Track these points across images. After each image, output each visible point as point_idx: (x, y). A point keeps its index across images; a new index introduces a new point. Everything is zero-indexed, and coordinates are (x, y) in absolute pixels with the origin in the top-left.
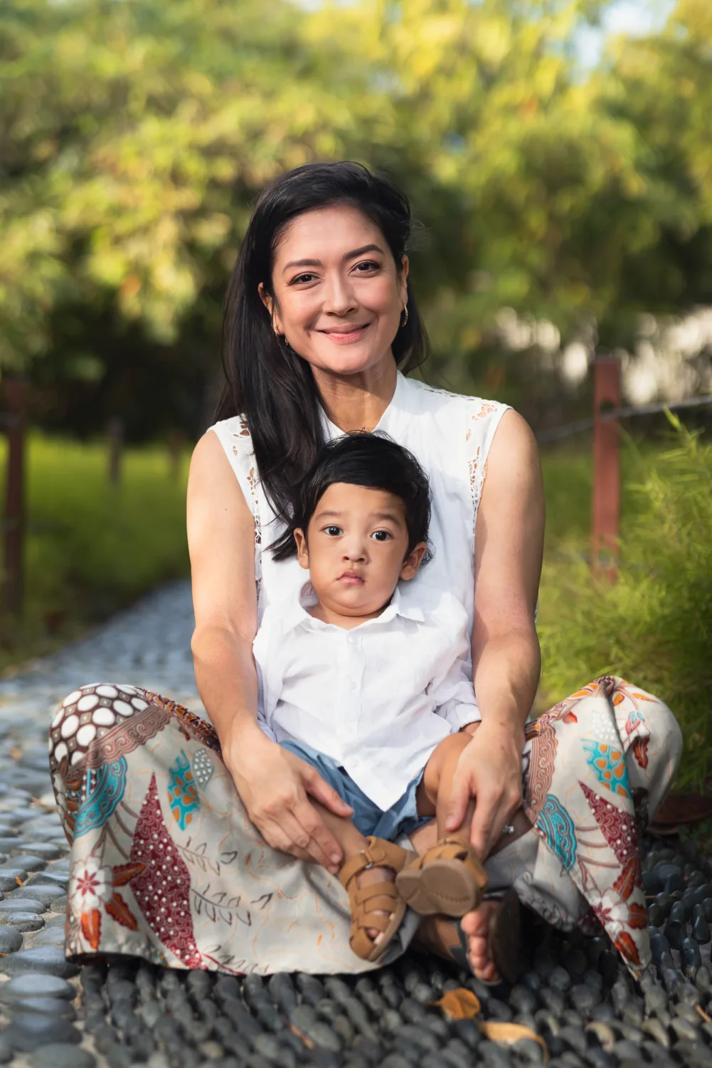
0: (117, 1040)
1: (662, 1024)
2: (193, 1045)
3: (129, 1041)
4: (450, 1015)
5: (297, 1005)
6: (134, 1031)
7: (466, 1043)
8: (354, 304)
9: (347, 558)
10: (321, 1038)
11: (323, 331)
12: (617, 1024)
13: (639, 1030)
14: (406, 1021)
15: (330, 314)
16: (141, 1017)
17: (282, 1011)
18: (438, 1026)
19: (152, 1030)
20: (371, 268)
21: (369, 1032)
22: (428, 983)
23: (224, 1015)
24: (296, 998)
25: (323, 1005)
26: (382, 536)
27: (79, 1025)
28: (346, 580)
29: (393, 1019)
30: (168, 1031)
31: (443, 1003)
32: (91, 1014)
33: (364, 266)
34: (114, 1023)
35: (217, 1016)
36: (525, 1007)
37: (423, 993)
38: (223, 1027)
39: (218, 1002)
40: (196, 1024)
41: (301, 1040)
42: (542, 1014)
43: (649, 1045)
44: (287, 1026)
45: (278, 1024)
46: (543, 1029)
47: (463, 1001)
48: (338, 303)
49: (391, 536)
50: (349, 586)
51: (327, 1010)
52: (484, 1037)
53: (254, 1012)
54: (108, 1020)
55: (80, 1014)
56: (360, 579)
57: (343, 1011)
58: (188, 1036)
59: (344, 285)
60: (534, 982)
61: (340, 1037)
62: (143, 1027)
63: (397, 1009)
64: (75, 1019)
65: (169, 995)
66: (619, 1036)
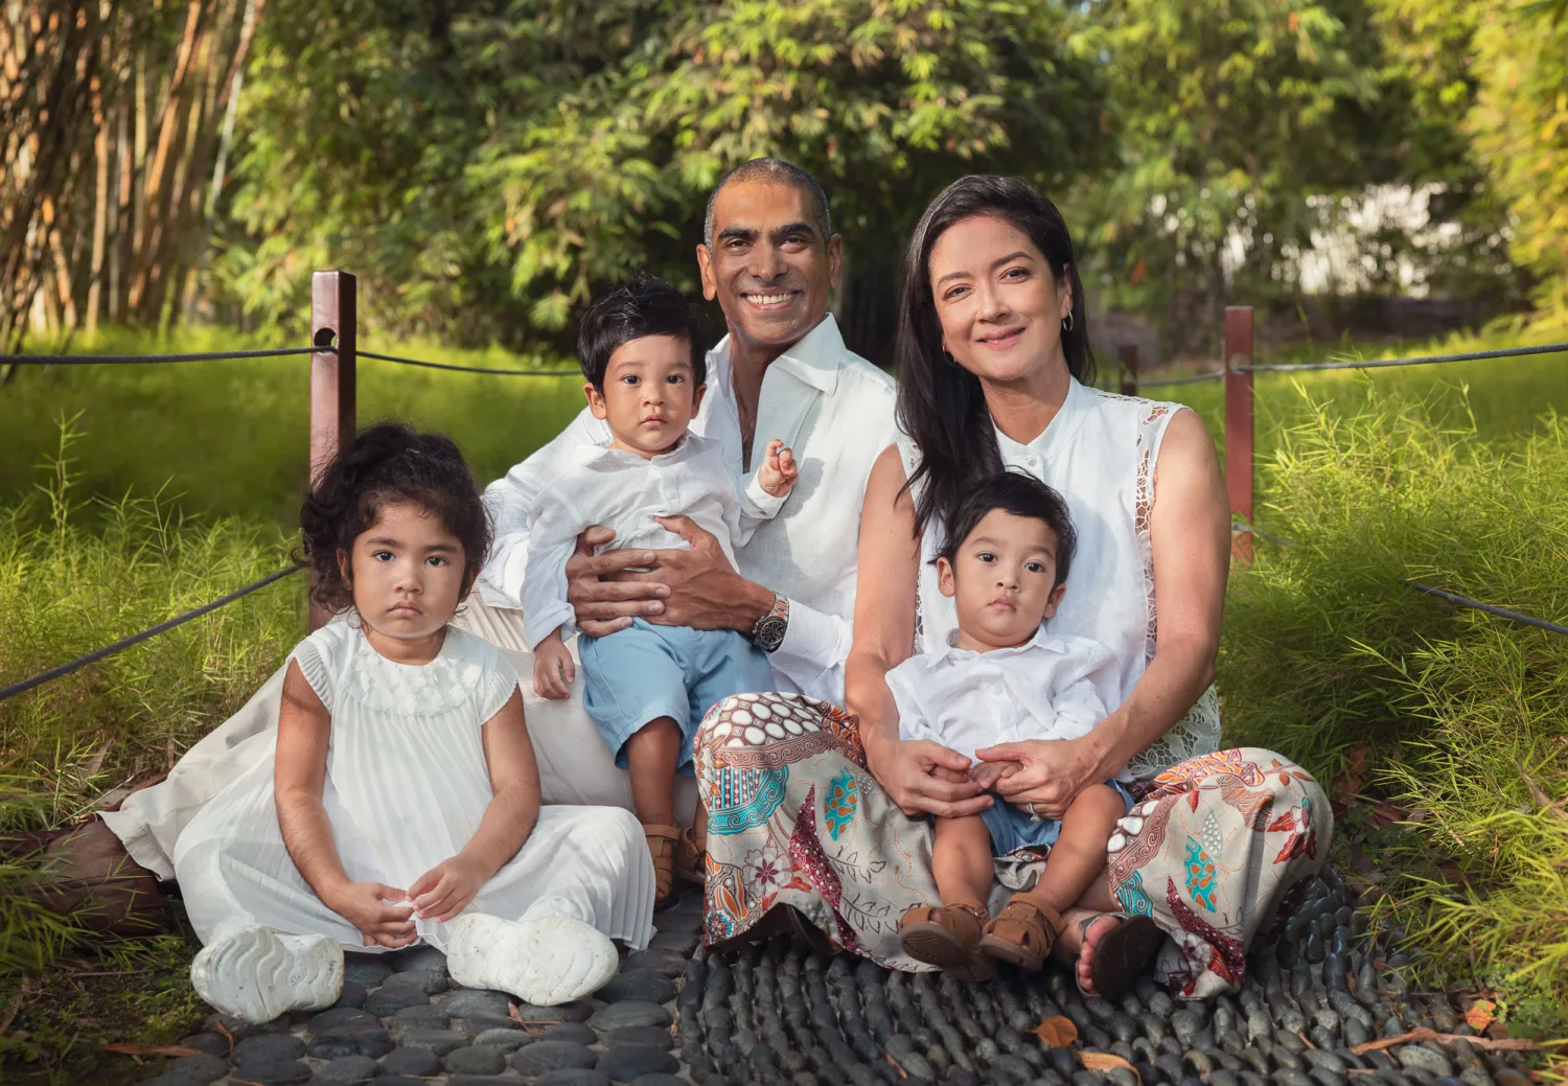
0: (714, 1070)
1: (1262, 1053)
2: (788, 1075)
3: (725, 1070)
4: (1046, 1044)
5: (893, 1033)
6: (730, 1060)
7: (1060, 1073)
8: (1003, 309)
9: (1001, 585)
10: (916, 1066)
11: (982, 340)
12: (1216, 1053)
13: (1238, 1058)
14: (1002, 1050)
15: (982, 321)
16: (738, 1047)
17: (877, 1038)
18: (1033, 1056)
19: (748, 1059)
20: (1021, 274)
21: (963, 1061)
22: (1028, 1010)
23: (820, 1044)
24: (892, 1023)
25: (919, 1034)
26: (1035, 568)
27: (676, 1053)
28: (999, 606)
29: (987, 1048)
30: (764, 1060)
31: (1040, 1031)
32: (687, 1042)
33: (1015, 273)
34: (710, 1051)
35: (813, 1044)
36: (1124, 1035)
37: (1020, 1020)
38: (817, 1056)
39: (813, 1029)
40: (792, 1053)
41: (895, 1069)
42: (1139, 1042)
43: (1246, 1074)
44: (882, 1056)
45: (873, 1054)
46: (1140, 1058)
47: (1060, 1029)
48: (988, 310)
49: (1044, 570)
50: (1001, 612)
51: (923, 1038)
52: (1080, 1066)
53: (850, 1040)
54: (705, 1048)
55: (677, 1042)
56: (1012, 606)
57: (939, 1039)
58: (783, 1066)
59: (992, 290)
60: (1133, 1008)
61: (934, 1066)
62: (738, 1055)
63: (993, 1037)
64: (671, 1047)
65: (766, 1022)
66: (1216, 1065)
